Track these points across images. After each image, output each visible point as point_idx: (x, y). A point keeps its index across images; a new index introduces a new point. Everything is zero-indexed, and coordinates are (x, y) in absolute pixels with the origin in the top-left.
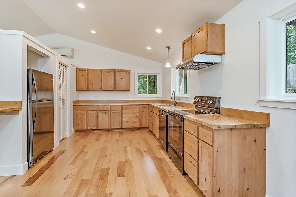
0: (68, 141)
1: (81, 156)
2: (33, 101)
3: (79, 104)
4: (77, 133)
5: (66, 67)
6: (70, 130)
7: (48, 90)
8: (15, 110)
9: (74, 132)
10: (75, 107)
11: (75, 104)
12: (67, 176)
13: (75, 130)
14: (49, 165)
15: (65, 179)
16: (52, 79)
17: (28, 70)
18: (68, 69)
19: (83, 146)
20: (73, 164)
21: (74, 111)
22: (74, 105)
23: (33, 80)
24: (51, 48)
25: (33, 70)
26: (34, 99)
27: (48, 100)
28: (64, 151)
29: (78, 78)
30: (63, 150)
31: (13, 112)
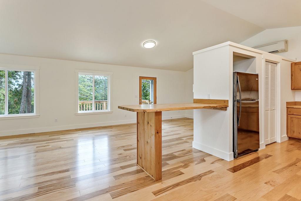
0: (278, 147)
1: (291, 168)
2: (237, 100)
3: (295, 107)
4: (292, 142)
5: (275, 63)
6: (281, 135)
7: (253, 90)
8: (223, 107)
9: (287, 139)
10: (289, 109)
11: (289, 106)
12: (269, 182)
13: (289, 137)
14: (252, 164)
15: (266, 183)
16: (257, 79)
17: (234, 73)
18: (279, 65)
19: (297, 159)
20: (278, 173)
21: (288, 114)
22: (287, 108)
23: (237, 82)
24: (255, 48)
25: (238, 73)
26: (238, 98)
27: (253, 100)
28: (270, 156)
29: (294, 75)
30: (269, 154)
31: (222, 108)
